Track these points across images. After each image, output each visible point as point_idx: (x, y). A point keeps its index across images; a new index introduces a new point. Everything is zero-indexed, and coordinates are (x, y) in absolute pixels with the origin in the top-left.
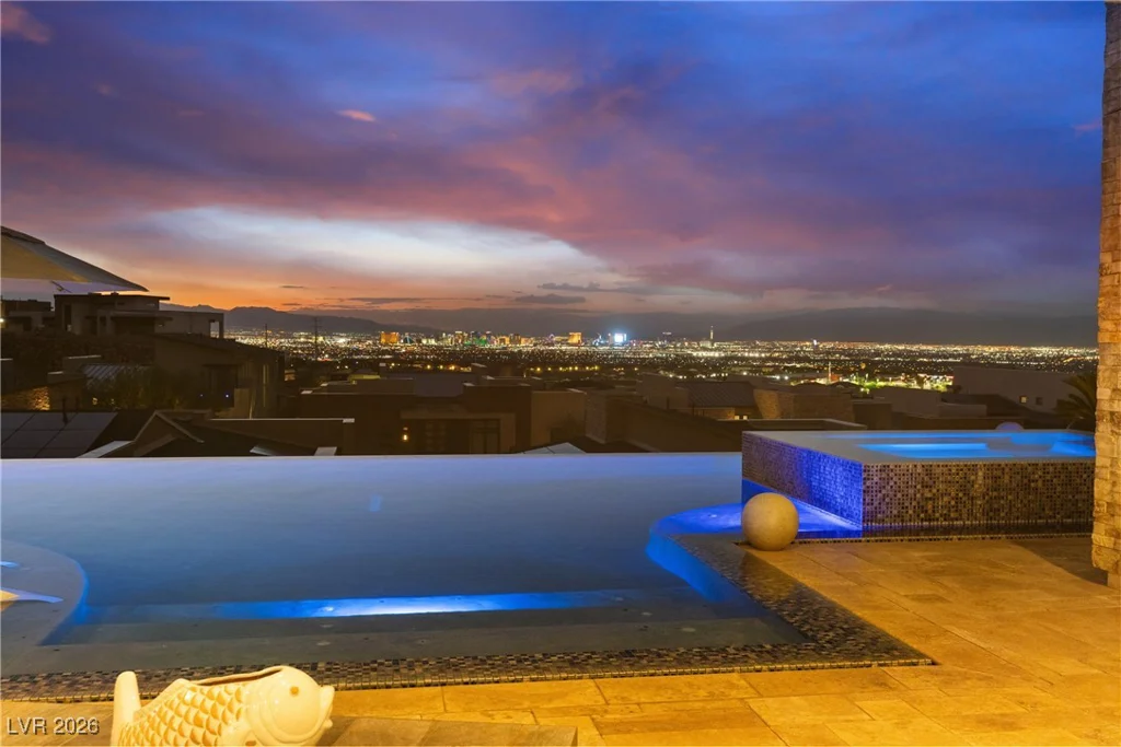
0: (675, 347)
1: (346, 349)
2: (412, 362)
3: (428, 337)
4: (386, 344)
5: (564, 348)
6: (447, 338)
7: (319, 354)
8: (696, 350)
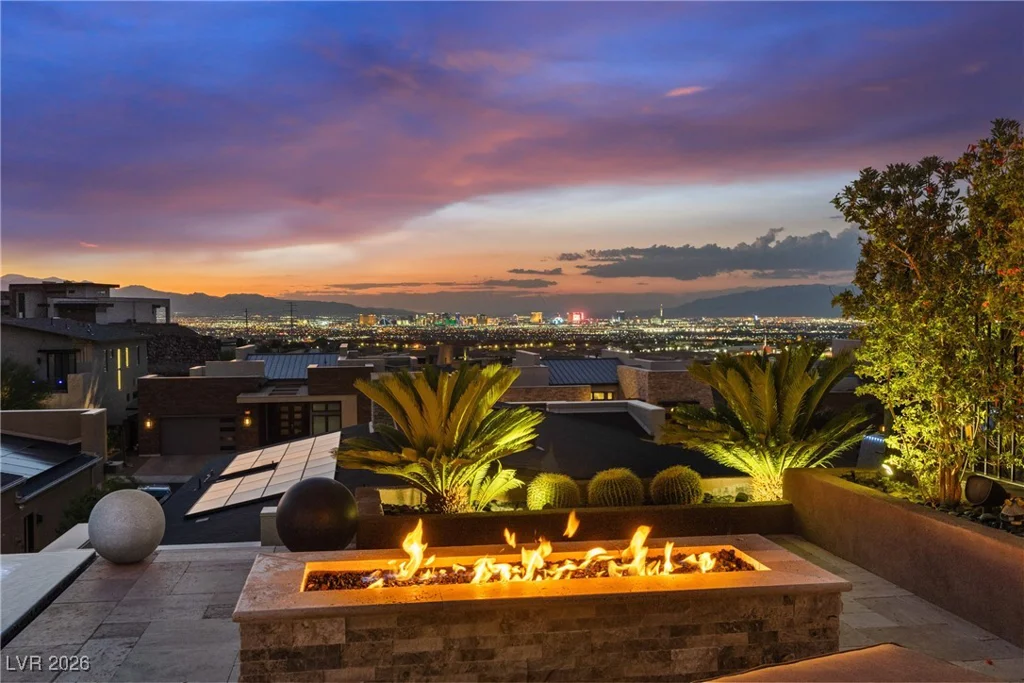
0: (628, 324)
1: (328, 331)
3: (403, 319)
4: (364, 326)
5: (526, 326)
6: (419, 319)
7: (303, 336)
8: (648, 326)
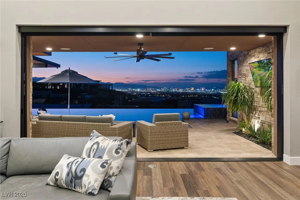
0: (217, 91)
1: (140, 92)
2: (154, 95)
3: (158, 89)
4: (148, 91)
5: (189, 91)
6: (162, 89)
7: (134, 93)
8: (221, 91)
